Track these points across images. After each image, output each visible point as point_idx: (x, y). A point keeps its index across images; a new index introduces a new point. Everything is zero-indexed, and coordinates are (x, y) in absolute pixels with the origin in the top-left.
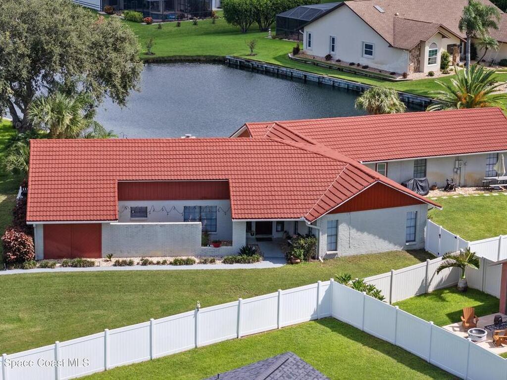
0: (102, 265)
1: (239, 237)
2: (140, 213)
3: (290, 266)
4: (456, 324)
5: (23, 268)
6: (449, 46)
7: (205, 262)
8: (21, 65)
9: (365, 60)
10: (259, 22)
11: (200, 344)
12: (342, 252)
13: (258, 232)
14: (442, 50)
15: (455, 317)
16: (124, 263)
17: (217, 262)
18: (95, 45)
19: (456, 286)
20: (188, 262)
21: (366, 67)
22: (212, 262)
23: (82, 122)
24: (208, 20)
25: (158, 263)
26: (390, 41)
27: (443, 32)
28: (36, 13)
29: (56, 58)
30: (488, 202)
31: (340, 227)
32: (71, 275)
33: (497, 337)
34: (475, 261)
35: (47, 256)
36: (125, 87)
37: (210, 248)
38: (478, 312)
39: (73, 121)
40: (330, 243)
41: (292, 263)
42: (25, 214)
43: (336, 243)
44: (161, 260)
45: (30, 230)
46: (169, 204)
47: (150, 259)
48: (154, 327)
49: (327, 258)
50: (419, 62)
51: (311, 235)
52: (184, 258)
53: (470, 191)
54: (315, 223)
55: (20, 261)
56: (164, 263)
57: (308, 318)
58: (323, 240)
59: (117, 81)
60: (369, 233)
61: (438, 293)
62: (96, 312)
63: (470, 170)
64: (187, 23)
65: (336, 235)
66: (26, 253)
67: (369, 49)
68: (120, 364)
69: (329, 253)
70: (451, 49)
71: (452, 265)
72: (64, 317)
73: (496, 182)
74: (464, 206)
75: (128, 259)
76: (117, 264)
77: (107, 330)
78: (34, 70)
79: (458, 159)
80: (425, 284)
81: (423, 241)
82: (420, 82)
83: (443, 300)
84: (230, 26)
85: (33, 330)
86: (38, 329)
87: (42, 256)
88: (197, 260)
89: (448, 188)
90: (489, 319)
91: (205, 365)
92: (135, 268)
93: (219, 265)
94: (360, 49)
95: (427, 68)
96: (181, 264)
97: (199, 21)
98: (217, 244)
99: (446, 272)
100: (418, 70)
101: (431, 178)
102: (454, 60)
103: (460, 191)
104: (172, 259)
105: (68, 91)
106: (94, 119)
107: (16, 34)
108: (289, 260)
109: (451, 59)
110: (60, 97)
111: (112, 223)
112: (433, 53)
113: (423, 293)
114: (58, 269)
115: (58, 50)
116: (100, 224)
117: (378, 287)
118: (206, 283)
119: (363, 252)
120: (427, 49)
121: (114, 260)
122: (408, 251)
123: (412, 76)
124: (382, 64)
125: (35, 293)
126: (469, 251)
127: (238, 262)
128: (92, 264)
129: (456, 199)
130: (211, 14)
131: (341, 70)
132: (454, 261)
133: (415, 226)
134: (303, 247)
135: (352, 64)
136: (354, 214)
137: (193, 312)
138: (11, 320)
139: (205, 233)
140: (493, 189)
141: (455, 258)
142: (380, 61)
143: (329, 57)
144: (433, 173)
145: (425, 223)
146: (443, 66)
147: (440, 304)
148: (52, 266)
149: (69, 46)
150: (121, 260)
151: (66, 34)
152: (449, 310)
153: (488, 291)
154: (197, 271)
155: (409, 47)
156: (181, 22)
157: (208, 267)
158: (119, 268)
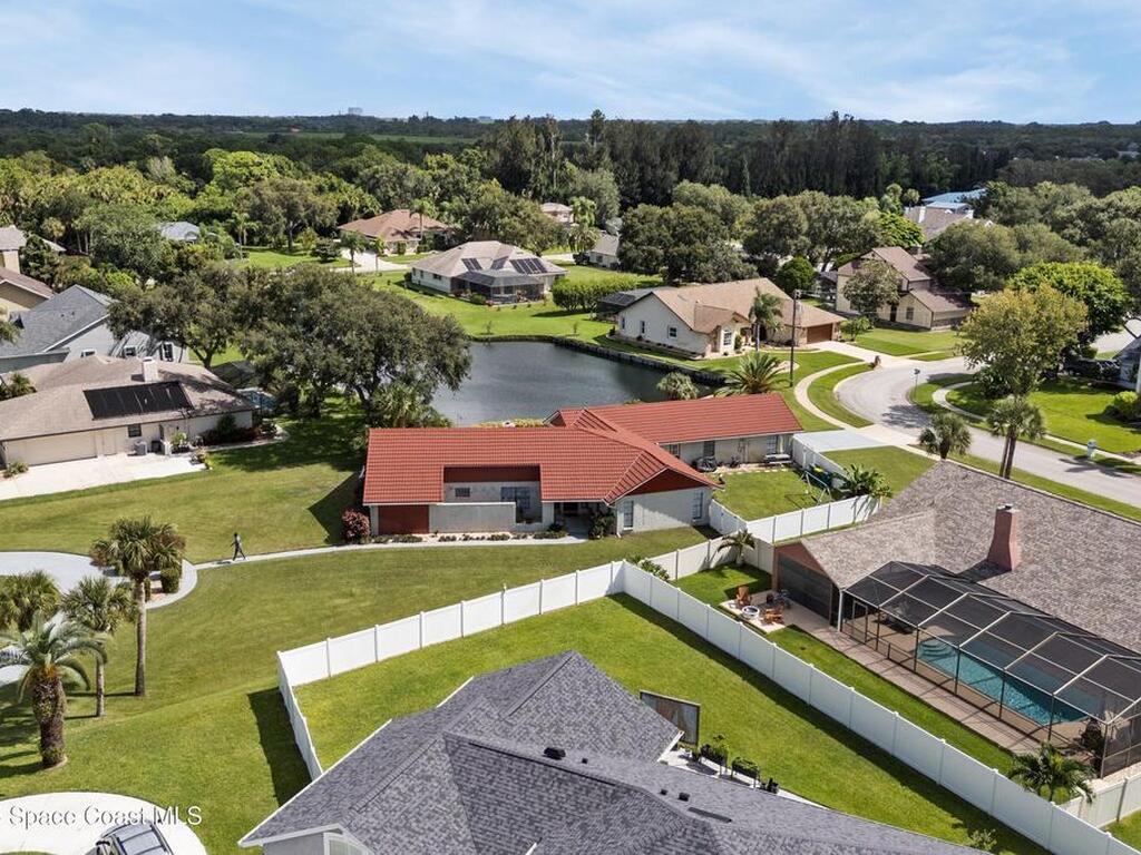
0: (429, 541)
1: (548, 515)
2: (464, 494)
3: (591, 542)
4: (732, 601)
5: (359, 544)
6: (742, 329)
7: (518, 538)
8: (366, 359)
9: (670, 342)
10: (583, 304)
11: (506, 622)
12: (635, 529)
13: (565, 509)
14: (737, 333)
15: (731, 594)
16: (448, 539)
17: (529, 537)
18: (431, 340)
19: (735, 562)
20: (503, 538)
21: (671, 347)
22: (524, 537)
23: (420, 408)
24: (542, 302)
25: (478, 539)
26: (691, 325)
27: (736, 318)
28: (380, 314)
29: (397, 353)
30: (767, 479)
31: (635, 507)
32: (401, 551)
33: (768, 616)
34: (751, 542)
35: (382, 532)
36: (458, 376)
37: (523, 525)
38: (752, 589)
39: (412, 407)
40: (626, 521)
41: (593, 539)
42: (362, 497)
43: (632, 520)
44: (480, 535)
45: (366, 511)
46: (488, 485)
47: (471, 535)
48: (464, 607)
49: (624, 534)
50: (716, 343)
51: (610, 514)
52: (500, 534)
53: (753, 467)
54: (613, 504)
55: (357, 539)
56: (483, 538)
57: (603, 594)
58: (621, 518)
59: (451, 371)
60: (660, 512)
61: (719, 569)
62: (419, 587)
63: (754, 449)
64: (522, 305)
65: (632, 514)
66: (363, 531)
67: (673, 332)
68: (434, 642)
69: (626, 529)
70: (743, 331)
71: (730, 545)
72: (391, 591)
73: (775, 460)
74: (746, 482)
75: (451, 535)
76: (442, 539)
77: (422, 613)
78: (378, 363)
79: (743, 440)
80: (707, 561)
81: (708, 517)
82: (717, 361)
83: (723, 576)
84: (559, 309)
85: (363, 605)
86: (368, 603)
87: (377, 531)
88: (511, 536)
89: (733, 465)
90: (760, 597)
91: (508, 642)
92: (459, 543)
93: (530, 541)
94: (665, 331)
95: (723, 348)
96: (497, 539)
97: (532, 303)
98: (529, 521)
99: (726, 551)
100: (715, 350)
101: (718, 457)
102: (747, 341)
103: (743, 467)
104: (490, 535)
105: (408, 380)
106: (431, 405)
107: (362, 331)
108: (591, 537)
109: (743, 339)
110: (400, 386)
111: (438, 504)
112: (728, 335)
113: (705, 569)
114: (391, 545)
115: (398, 346)
116: (427, 506)
117: (664, 568)
118: (518, 558)
119: (656, 528)
120: (723, 333)
121: (439, 535)
122: (694, 527)
123: (710, 356)
124: (685, 344)
125: (368, 568)
126: (746, 531)
127: (547, 537)
128: (420, 540)
129: (739, 476)
130: (543, 298)
131: (650, 350)
132: (732, 541)
133: (701, 505)
134: (602, 524)
135: (659, 344)
136: (647, 496)
137: (500, 593)
138: (344, 595)
139: (520, 511)
140: (774, 465)
141: (733, 538)
142: (682, 342)
143: (640, 338)
144: (721, 452)
145: (710, 503)
146: (737, 347)
147: (719, 580)
148: (385, 542)
149: (408, 342)
150: (445, 535)
151: (405, 332)
152: (728, 586)
153: (762, 568)
154: (510, 547)
155: (709, 331)
156: (518, 304)
157: (521, 542)
158: (443, 544)
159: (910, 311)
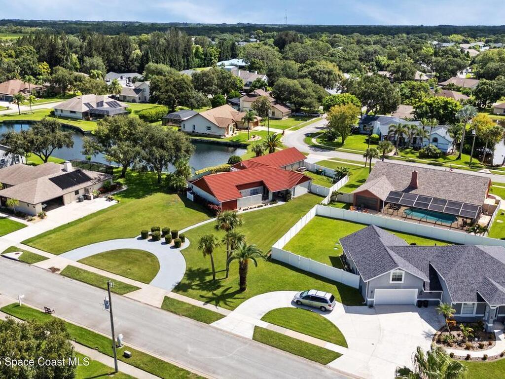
1: (271, 197)
13: (275, 194)
16: (245, 210)
17: (268, 205)
21: (209, 134)
26: (218, 125)
34: (341, 193)
37: (265, 201)
41: (287, 202)
43: (295, 194)
44: (252, 210)
46: (247, 190)
50: (227, 131)
51: (289, 193)
54: (290, 189)
58: (292, 194)
63: (295, 166)
65: (294, 191)
67: (209, 128)
69: (293, 197)
79: (292, 164)
81: (310, 190)
82: (231, 138)
88: (263, 205)
94: (205, 128)
96: (260, 207)
100: (228, 134)
104: (257, 206)
111: (240, 199)
116: (237, 199)
120: (230, 127)
121: (241, 209)
127: (273, 204)
128: (238, 211)
131: (200, 136)
135: (203, 133)
136: (298, 185)
142: (214, 132)
143: (193, 132)
146: (233, 131)
155: (226, 127)
157: (267, 207)
158: (245, 212)
159: (273, 113)
